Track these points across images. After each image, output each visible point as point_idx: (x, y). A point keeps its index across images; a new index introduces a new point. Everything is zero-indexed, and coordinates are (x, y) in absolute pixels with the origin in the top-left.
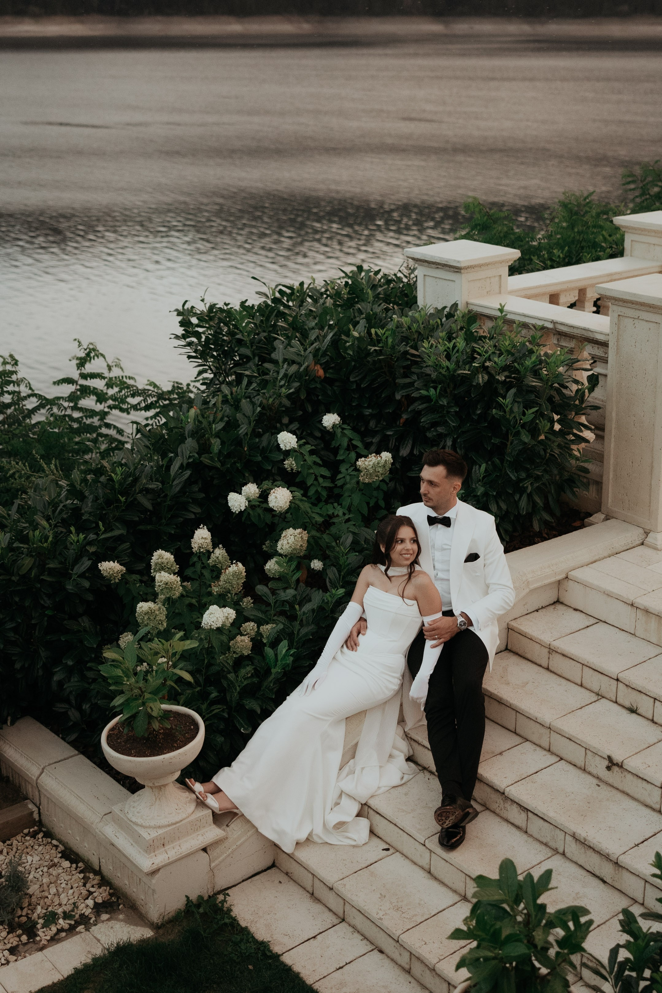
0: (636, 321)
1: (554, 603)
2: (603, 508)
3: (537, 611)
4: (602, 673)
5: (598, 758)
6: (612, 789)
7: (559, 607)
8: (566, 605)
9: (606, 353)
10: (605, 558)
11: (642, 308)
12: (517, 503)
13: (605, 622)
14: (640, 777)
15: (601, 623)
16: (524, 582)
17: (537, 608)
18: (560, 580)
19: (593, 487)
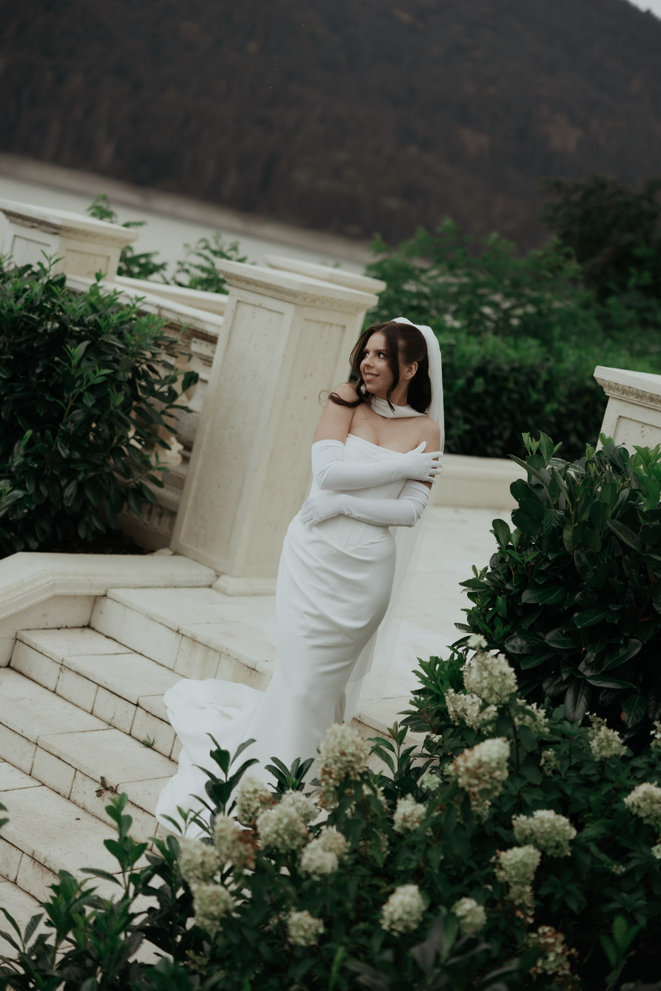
0: (257, 310)
1: (83, 627)
2: (173, 544)
3: (59, 629)
4: (120, 697)
5: (89, 781)
6: (98, 821)
7: (88, 632)
8: (97, 632)
9: (214, 352)
10: (159, 587)
11: (267, 292)
12: (62, 489)
13: (141, 654)
14: (136, 805)
15: (135, 654)
16: (48, 583)
17: (59, 626)
18: (96, 596)
19: (166, 520)
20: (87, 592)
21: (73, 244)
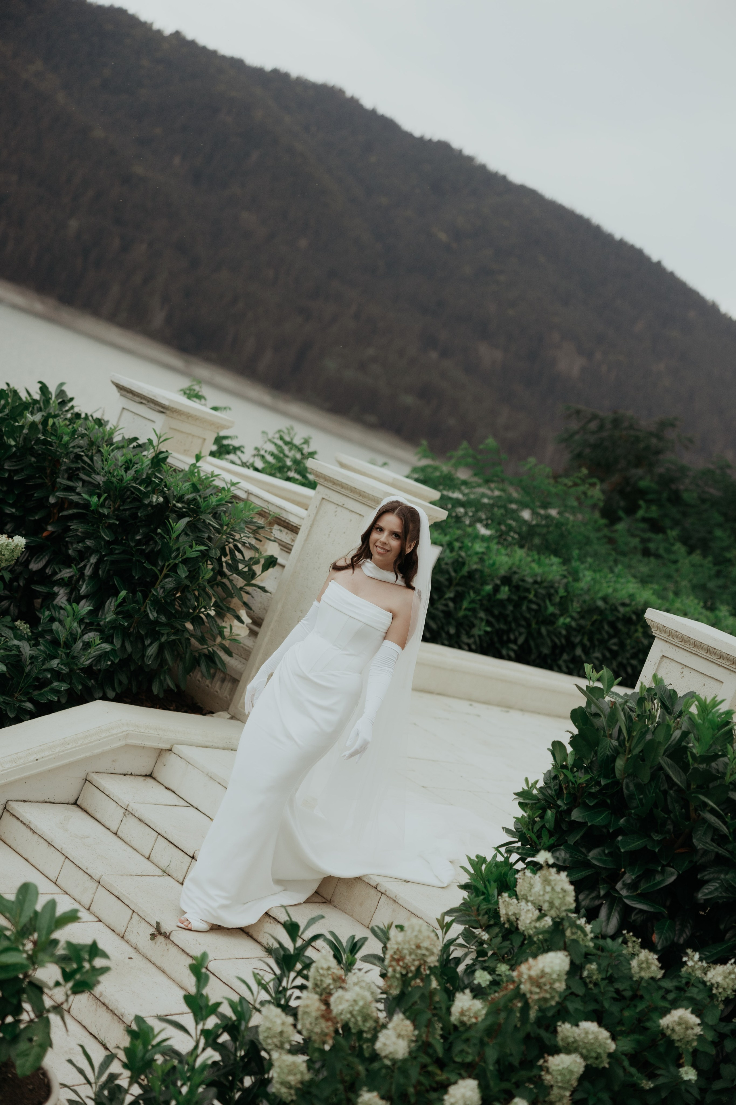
0: (339, 508)
1: (146, 776)
2: (232, 708)
3: (125, 775)
4: (177, 847)
5: (144, 924)
6: (148, 962)
7: (150, 780)
8: (158, 782)
9: (293, 541)
10: (218, 748)
11: (351, 495)
12: (145, 648)
13: (196, 808)
14: (186, 953)
15: (192, 808)
16: (123, 732)
17: (125, 773)
18: (162, 749)
19: (228, 685)
20: (155, 745)
21: (176, 424)
